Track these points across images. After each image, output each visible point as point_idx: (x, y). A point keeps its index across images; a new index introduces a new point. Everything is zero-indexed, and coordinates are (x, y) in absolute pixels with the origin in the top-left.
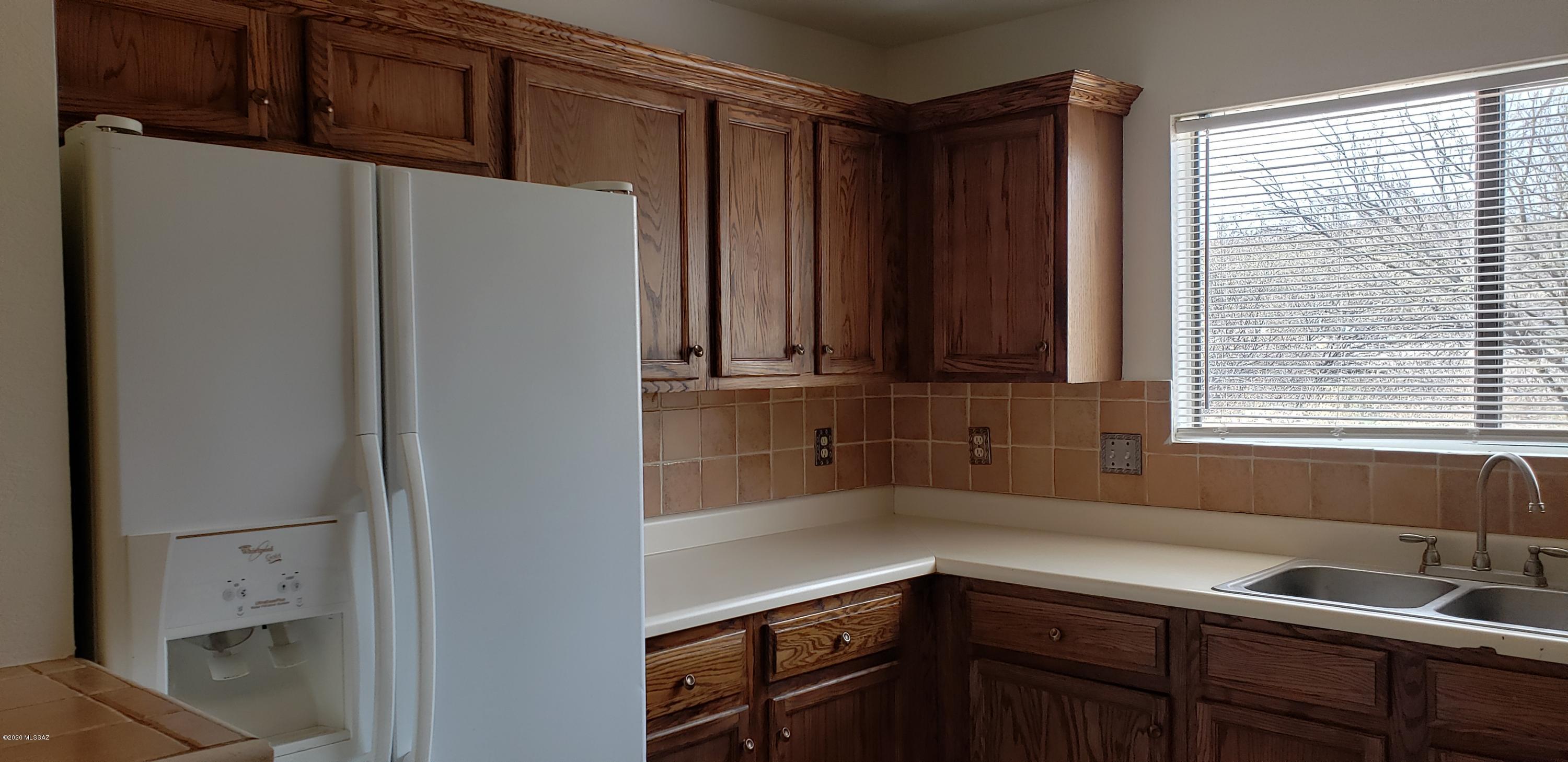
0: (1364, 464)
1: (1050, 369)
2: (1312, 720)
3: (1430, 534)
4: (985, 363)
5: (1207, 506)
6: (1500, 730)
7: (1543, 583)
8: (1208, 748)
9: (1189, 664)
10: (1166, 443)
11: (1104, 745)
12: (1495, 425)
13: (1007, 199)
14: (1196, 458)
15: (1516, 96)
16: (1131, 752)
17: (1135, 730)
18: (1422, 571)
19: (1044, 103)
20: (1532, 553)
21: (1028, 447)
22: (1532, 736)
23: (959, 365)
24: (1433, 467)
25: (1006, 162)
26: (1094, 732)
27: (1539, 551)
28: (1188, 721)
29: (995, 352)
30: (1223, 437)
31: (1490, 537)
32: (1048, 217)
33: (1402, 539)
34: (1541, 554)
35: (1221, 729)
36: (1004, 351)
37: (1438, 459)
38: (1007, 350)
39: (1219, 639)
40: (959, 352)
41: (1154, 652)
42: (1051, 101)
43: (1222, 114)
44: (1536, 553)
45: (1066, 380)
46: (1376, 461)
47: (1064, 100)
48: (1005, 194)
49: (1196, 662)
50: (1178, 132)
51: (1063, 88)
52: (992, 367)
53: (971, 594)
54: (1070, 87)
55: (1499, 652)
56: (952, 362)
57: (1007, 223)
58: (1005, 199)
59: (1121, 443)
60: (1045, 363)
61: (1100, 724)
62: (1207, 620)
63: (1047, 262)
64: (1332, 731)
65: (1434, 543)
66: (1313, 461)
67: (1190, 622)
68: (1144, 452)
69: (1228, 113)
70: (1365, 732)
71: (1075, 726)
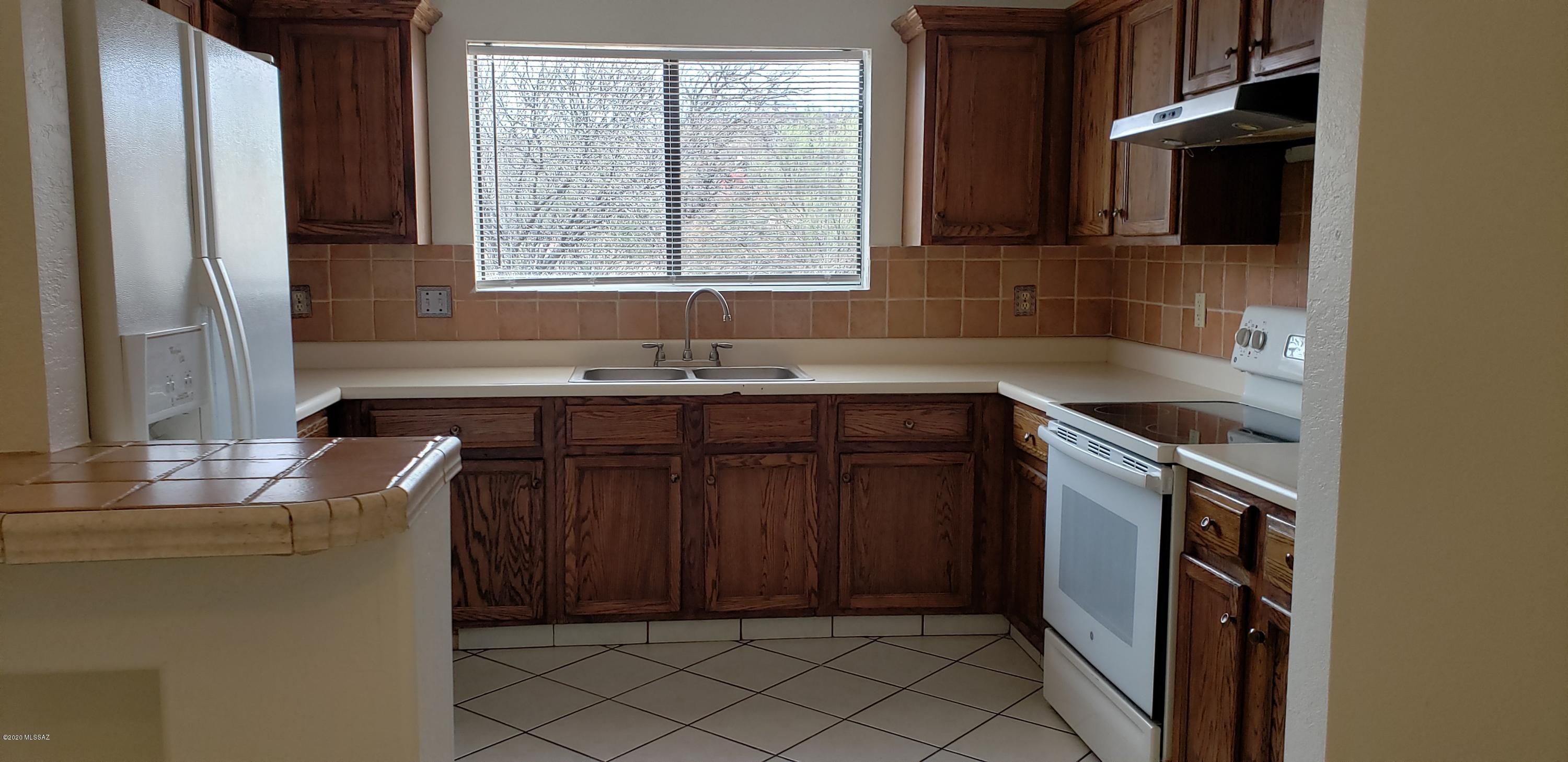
0: (612, 301)
1: (403, 233)
2: (638, 454)
3: (659, 342)
4: (341, 227)
5: (504, 337)
6: (741, 437)
7: (719, 364)
8: (574, 488)
9: (557, 433)
10: (471, 292)
11: (493, 504)
12: (680, 273)
13: (357, 89)
14: (495, 302)
15: (687, 67)
16: (515, 503)
17: (518, 487)
18: (656, 364)
19: (390, 16)
20: (713, 347)
21: (349, 300)
22: (756, 437)
23: (315, 229)
24: (654, 300)
25: (355, 60)
26: (485, 497)
27: (717, 346)
28: (556, 474)
29: (349, 217)
30: (512, 286)
31: (692, 341)
32: (398, 110)
33: (644, 346)
34: (718, 347)
35: (581, 471)
36: (358, 217)
37: (657, 295)
38: (362, 217)
39: (579, 414)
40: (312, 218)
41: (533, 430)
42: (397, 16)
43: (502, 45)
44: (715, 347)
45: (416, 242)
46: (621, 298)
47: (409, 17)
48: (355, 86)
49: (561, 432)
50: (470, 52)
51: (409, 8)
52: (348, 230)
53: (374, 413)
54: (415, 8)
55: (742, 394)
56: (307, 226)
57: (358, 110)
58: (354, 91)
59: (434, 294)
60: (399, 228)
61: (490, 490)
62: (569, 403)
63: (398, 147)
64: (653, 458)
65: (662, 346)
66: (580, 301)
67: (556, 406)
68: (454, 300)
69: (506, 45)
70: (671, 455)
71: (470, 497)
